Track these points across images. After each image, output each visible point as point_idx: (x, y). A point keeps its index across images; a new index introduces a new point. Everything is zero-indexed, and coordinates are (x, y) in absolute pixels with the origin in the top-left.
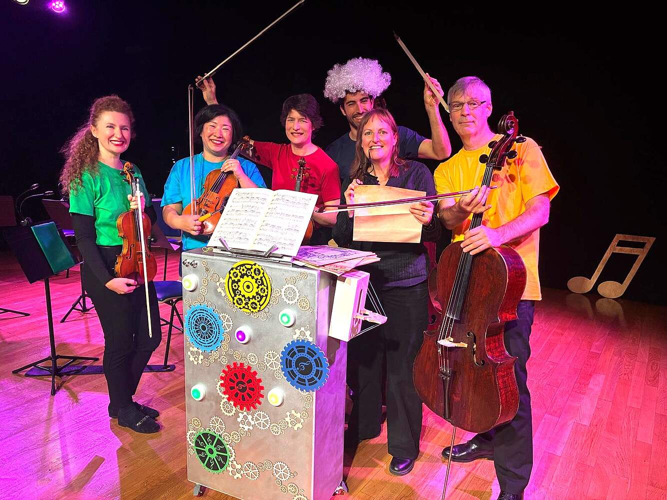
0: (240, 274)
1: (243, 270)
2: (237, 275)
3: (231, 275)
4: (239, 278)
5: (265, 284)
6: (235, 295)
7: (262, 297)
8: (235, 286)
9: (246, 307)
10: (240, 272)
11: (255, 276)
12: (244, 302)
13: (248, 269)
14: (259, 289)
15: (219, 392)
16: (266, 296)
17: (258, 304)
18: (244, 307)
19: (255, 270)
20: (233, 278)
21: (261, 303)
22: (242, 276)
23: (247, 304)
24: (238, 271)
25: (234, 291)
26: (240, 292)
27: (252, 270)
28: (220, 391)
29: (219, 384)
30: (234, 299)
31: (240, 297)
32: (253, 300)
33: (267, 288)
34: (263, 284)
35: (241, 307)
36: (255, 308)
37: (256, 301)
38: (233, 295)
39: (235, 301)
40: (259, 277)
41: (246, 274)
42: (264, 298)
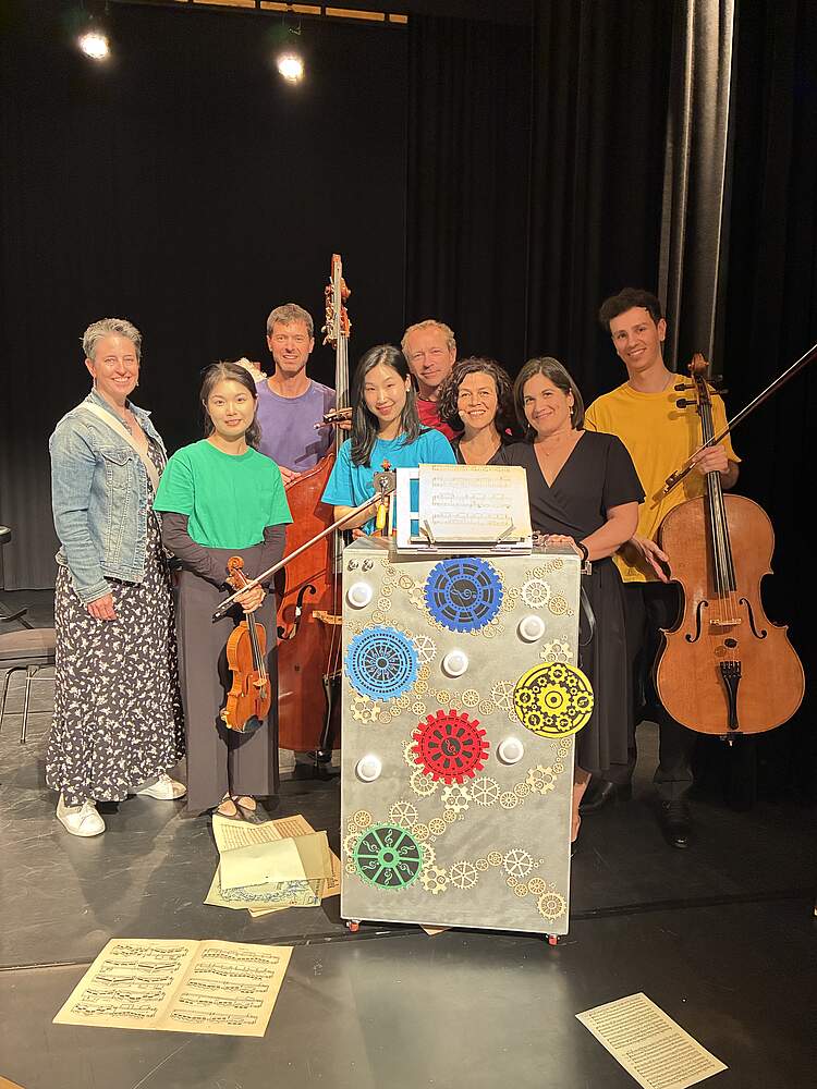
0: (562, 679)
1: (572, 681)
2: (559, 676)
3: (553, 669)
4: (557, 680)
5: (575, 722)
6: (529, 688)
7: (554, 725)
8: (542, 681)
9: (525, 710)
10: (566, 678)
11: (576, 701)
12: (529, 704)
13: (577, 687)
14: (562, 717)
15: (408, 760)
16: (561, 731)
17: (541, 724)
18: (521, 707)
19: (584, 698)
20: (551, 673)
21: (545, 728)
22: (562, 684)
23: (529, 709)
24: (565, 674)
25: (535, 683)
26: (540, 692)
27: (580, 695)
28: (409, 758)
29: (409, 747)
30: (523, 688)
31: (533, 696)
32: (541, 717)
33: (571, 728)
34: (573, 718)
35: (520, 703)
36: (532, 723)
37: (542, 720)
38: (528, 684)
39: (521, 692)
40: (578, 709)
41: (569, 688)
42: (554, 730)
